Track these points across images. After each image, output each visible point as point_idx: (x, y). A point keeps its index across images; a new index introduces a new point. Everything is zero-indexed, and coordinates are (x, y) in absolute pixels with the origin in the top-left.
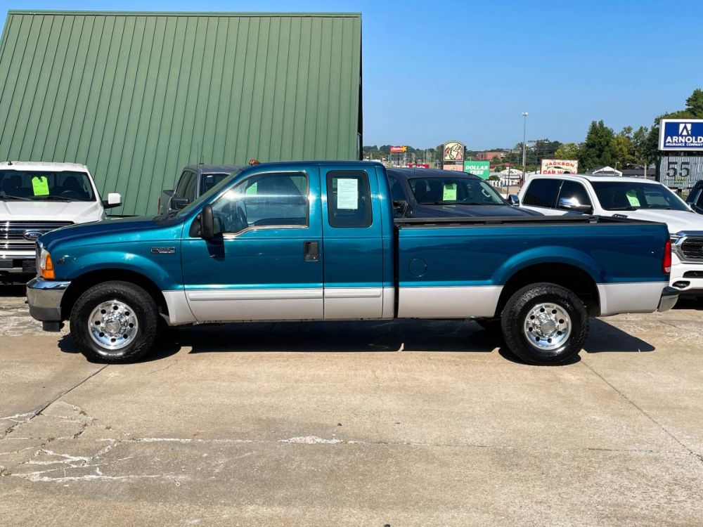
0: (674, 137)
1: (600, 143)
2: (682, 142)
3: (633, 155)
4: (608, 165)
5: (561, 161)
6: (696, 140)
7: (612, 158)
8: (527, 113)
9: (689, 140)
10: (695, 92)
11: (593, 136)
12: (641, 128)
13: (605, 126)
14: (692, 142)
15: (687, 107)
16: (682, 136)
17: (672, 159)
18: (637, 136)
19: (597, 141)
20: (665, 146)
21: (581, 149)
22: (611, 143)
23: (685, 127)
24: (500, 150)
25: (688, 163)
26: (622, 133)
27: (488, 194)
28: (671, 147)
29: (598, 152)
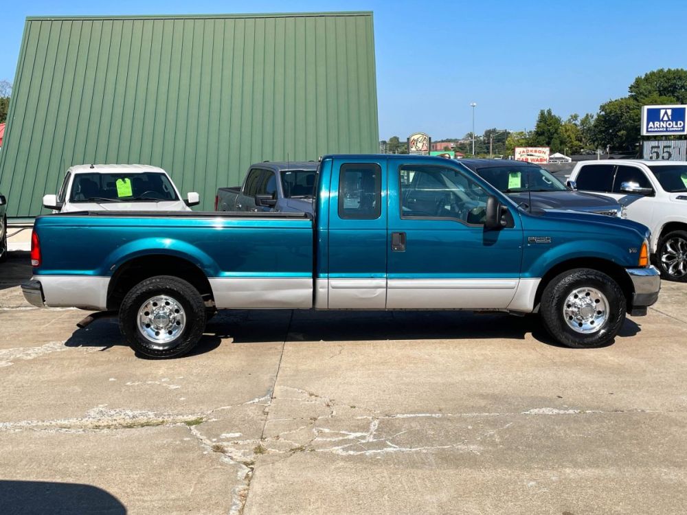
0: (656, 123)
1: (549, 131)
2: (663, 127)
3: (580, 141)
4: (557, 152)
5: (534, 149)
6: (676, 124)
7: (561, 145)
8: (475, 104)
9: (670, 124)
10: (636, 79)
11: (542, 124)
12: (587, 115)
13: (553, 114)
14: (673, 127)
15: (630, 94)
16: (663, 121)
17: (655, 143)
18: (583, 123)
19: (546, 128)
20: (647, 131)
21: (531, 137)
22: (559, 131)
23: (666, 113)
24: (449, 141)
25: (670, 147)
26: (569, 120)
27: (549, 181)
28: (654, 131)
29: (547, 140)
